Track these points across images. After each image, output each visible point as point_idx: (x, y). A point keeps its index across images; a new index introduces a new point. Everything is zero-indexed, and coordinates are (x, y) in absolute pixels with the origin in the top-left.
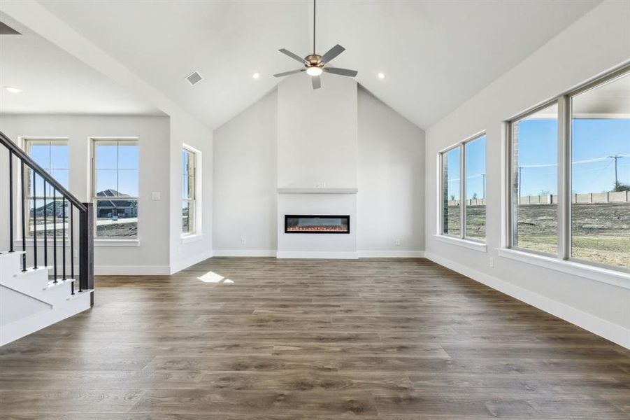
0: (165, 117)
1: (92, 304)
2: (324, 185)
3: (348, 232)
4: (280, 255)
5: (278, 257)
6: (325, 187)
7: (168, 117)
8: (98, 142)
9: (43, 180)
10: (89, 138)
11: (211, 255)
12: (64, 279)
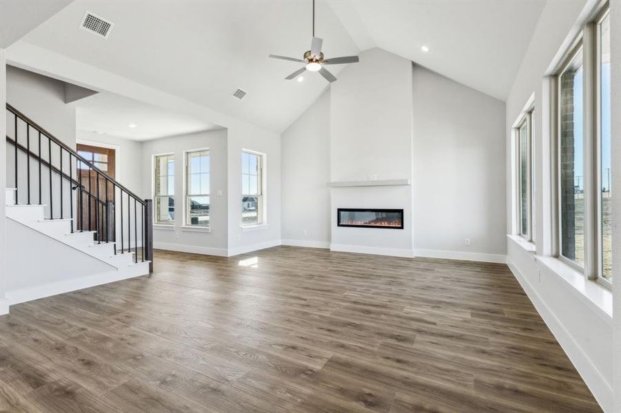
0: (223, 130)
1: (151, 271)
2: (375, 178)
3: (402, 228)
4: (335, 247)
5: (331, 250)
6: (376, 179)
7: (226, 129)
8: (192, 154)
9: (120, 190)
10: (184, 152)
11: (280, 243)
12: (129, 252)
